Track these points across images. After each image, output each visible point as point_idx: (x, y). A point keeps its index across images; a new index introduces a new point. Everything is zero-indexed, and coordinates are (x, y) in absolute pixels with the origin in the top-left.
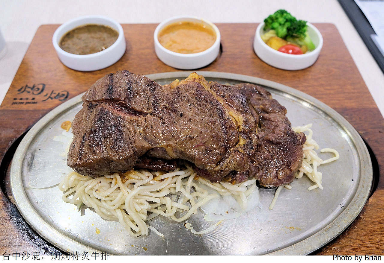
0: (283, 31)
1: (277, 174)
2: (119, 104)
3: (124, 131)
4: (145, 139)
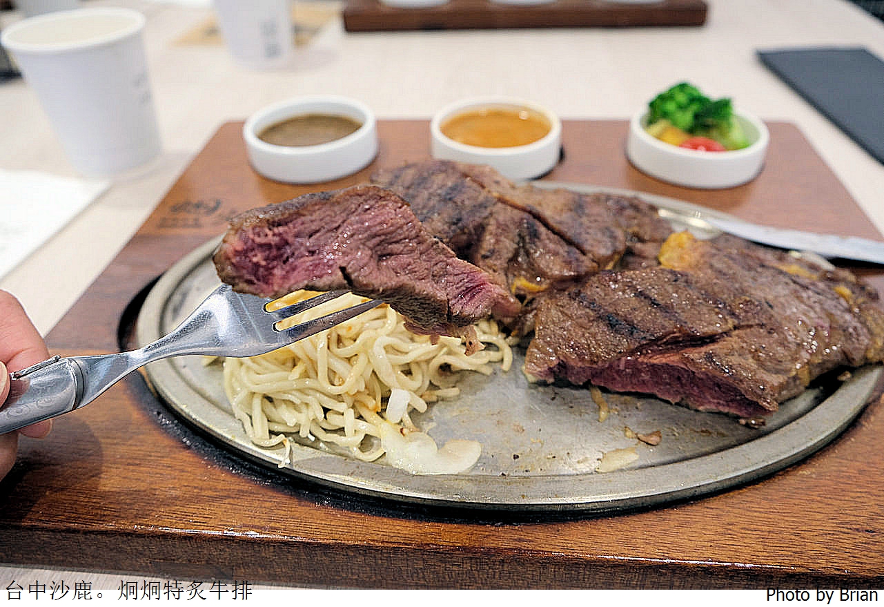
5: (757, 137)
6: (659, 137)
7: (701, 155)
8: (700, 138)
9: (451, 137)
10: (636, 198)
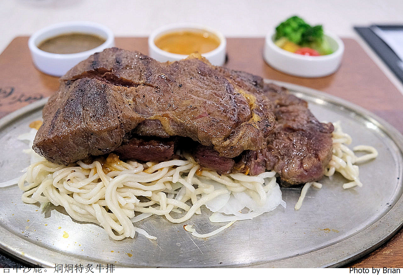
0: (297, 37)
1: (302, 164)
2: (105, 77)
3: (109, 98)
4: (136, 110)
5: (337, 47)
6: (282, 47)
7: (307, 58)
8: (306, 48)
9: (161, 48)
10: (272, 84)
